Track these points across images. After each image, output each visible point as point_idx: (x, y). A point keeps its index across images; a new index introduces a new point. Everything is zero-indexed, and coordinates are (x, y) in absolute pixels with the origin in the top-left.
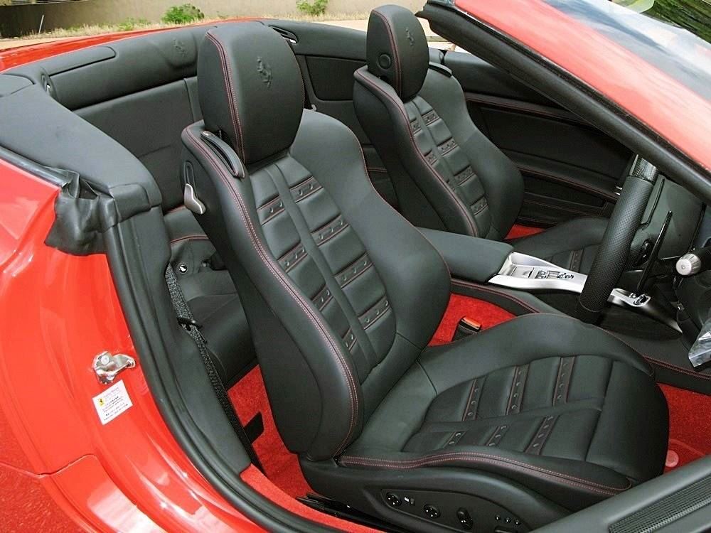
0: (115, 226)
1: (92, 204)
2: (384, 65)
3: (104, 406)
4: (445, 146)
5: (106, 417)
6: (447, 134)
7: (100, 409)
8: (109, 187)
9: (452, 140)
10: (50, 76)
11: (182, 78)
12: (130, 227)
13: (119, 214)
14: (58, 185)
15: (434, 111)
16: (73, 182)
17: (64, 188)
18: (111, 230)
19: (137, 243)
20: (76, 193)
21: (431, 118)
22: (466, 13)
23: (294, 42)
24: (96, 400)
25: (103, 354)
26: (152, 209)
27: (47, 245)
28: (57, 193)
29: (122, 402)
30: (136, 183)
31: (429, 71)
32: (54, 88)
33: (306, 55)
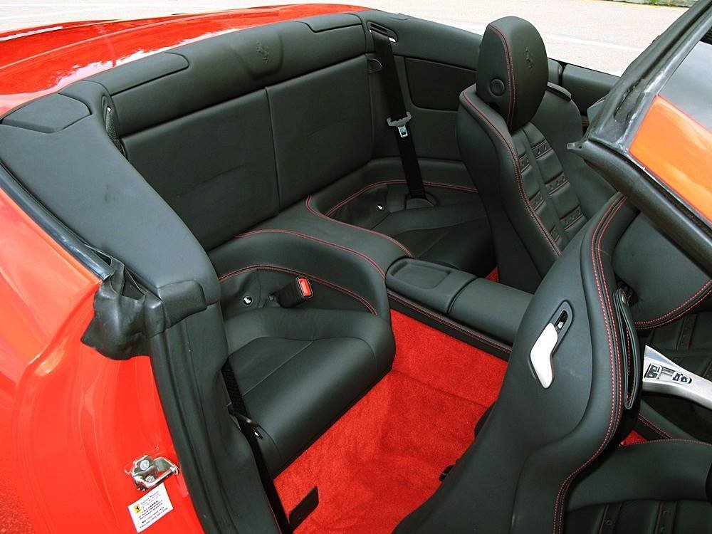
0: (163, 333)
1: (137, 304)
2: (496, 91)
3: (140, 514)
4: (553, 183)
5: (143, 524)
6: (558, 169)
7: (135, 516)
8: (158, 286)
9: (563, 175)
10: (111, 96)
11: (263, 88)
12: (180, 330)
13: (168, 319)
14: (99, 276)
15: (546, 141)
16: (116, 274)
17: (105, 281)
18: (157, 337)
19: (187, 348)
20: (119, 287)
21: (542, 151)
22: (643, 169)
23: (393, 40)
24: (132, 508)
25: (143, 458)
26: (209, 307)
27: (84, 343)
28: (97, 287)
29: (160, 507)
30: (192, 280)
31: (547, 94)
32: (116, 111)
33: (405, 57)
